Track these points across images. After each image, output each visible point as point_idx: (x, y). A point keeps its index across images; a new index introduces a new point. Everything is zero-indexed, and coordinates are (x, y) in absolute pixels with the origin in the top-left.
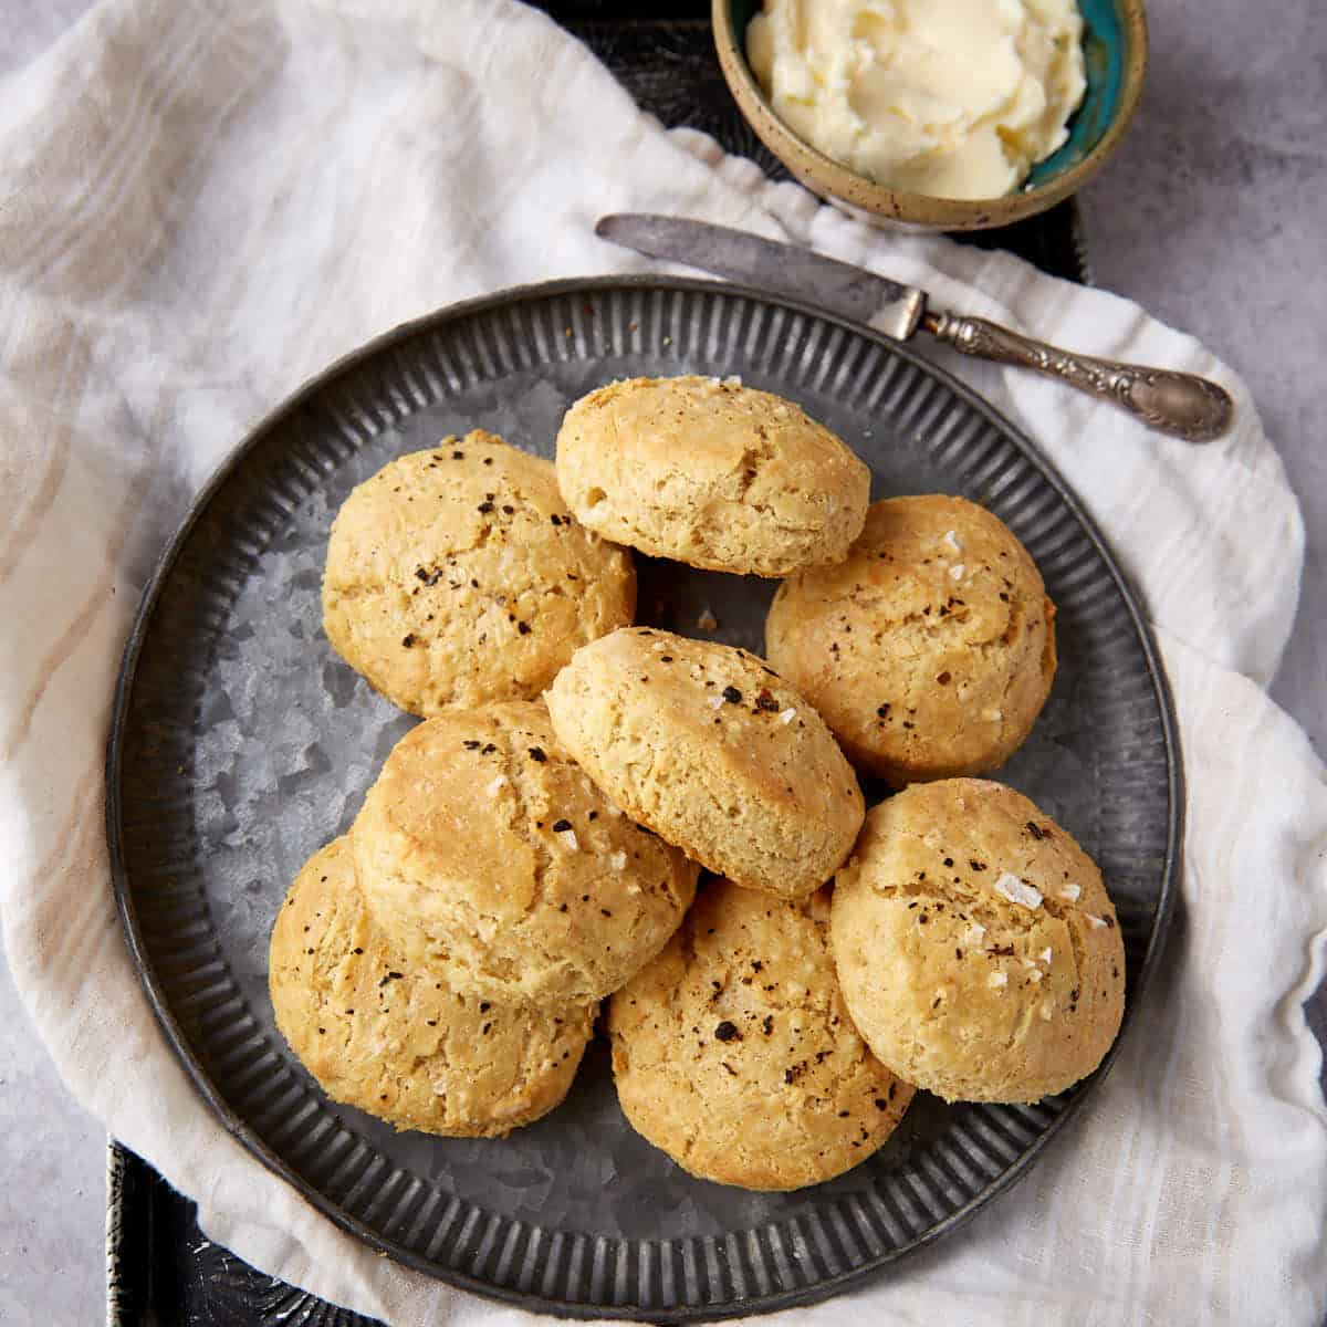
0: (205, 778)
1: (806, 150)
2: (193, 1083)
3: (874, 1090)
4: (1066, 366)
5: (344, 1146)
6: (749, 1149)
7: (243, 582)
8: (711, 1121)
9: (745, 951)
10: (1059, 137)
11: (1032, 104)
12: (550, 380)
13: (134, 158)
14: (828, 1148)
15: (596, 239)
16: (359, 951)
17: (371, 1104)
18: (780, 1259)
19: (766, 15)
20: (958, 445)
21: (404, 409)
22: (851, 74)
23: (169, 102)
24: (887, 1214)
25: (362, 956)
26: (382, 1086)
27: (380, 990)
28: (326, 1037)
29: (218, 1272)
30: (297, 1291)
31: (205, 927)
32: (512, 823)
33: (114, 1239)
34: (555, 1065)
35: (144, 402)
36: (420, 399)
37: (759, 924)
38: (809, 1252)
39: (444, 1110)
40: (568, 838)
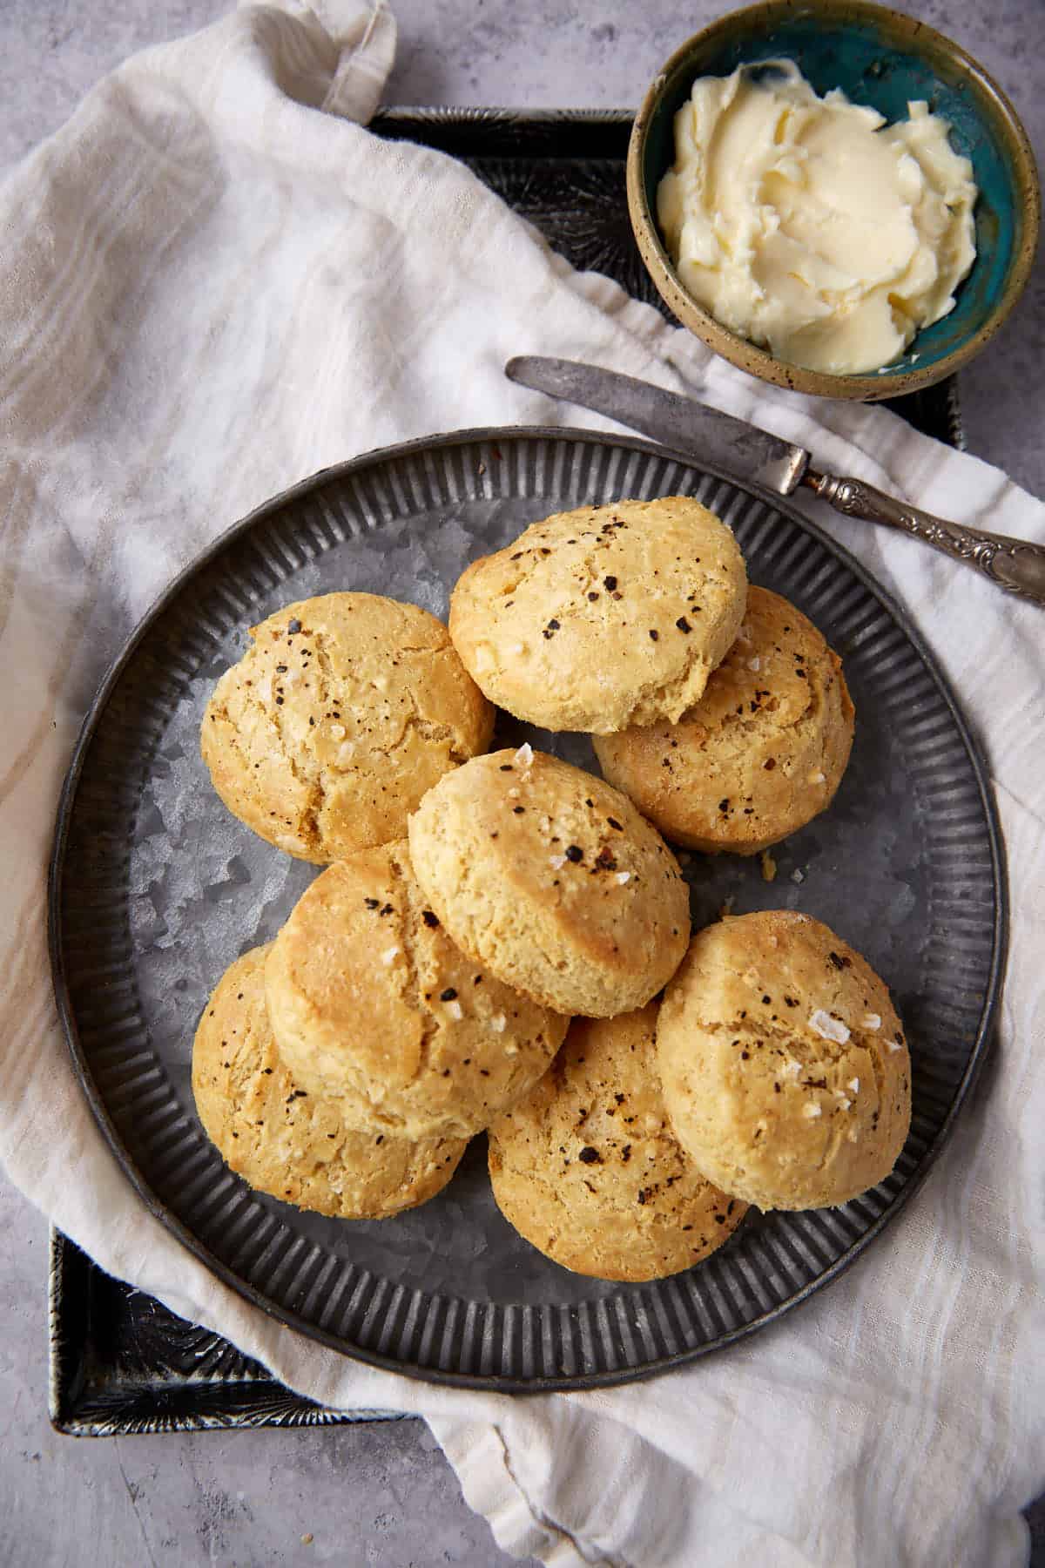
0: (140, 887)
1: (709, 322)
2: (123, 1172)
3: (715, 1208)
4: (935, 532)
5: (256, 1215)
6: (604, 1252)
7: (174, 706)
8: (572, 1226)
9: (610, 1083)
10: (947, 305)
11: (924, 274)
12: (459, 519)
13: (77, 297)
14: (670, 1254)
15: (506, 381)
16: (269, 1071)
17: (279, 1194)
18: (624, 1328)
19: (677, 172)
20: (827, 596)
21: (324, 545)
22: (755, 243)
23: (110, 240)
24: (718, 1293)
25: (273, 1076)
26: (287, 1183)
27: (286, 1106)
28: (239, 1141)
29: (145, 1315)
30: (212, 1335)
31: (136, 1021)
32: (404, 990)
33: (56, 1300)
34: (438, 1168)
35: (86, 534)
36: (339, 535)
37: (625, 1057)
38: (650, 1324)
39: (340, 1203)
40: (454, 1009)
